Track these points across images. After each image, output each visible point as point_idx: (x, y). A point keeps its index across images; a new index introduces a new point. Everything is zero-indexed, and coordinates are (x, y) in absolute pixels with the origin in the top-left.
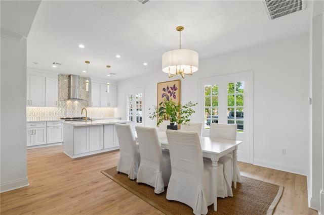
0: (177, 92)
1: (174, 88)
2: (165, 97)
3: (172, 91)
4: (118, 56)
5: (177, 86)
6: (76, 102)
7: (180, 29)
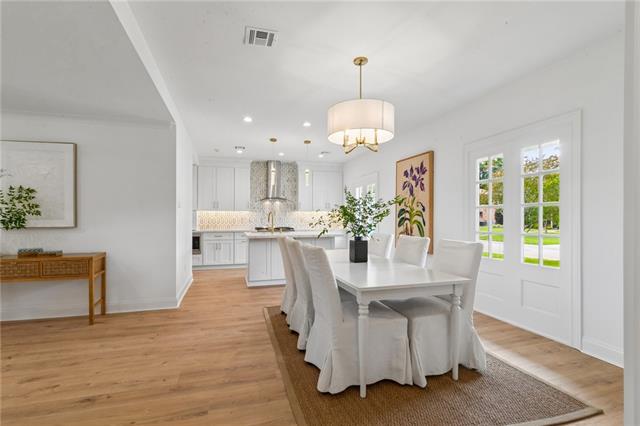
0: (426, 177)
1: (422, 170)
2: (407, 189)
3: (418, 176)
4: (307, 124)
5: (426, 165)
6: (278, 203)
7: (361, 61)
